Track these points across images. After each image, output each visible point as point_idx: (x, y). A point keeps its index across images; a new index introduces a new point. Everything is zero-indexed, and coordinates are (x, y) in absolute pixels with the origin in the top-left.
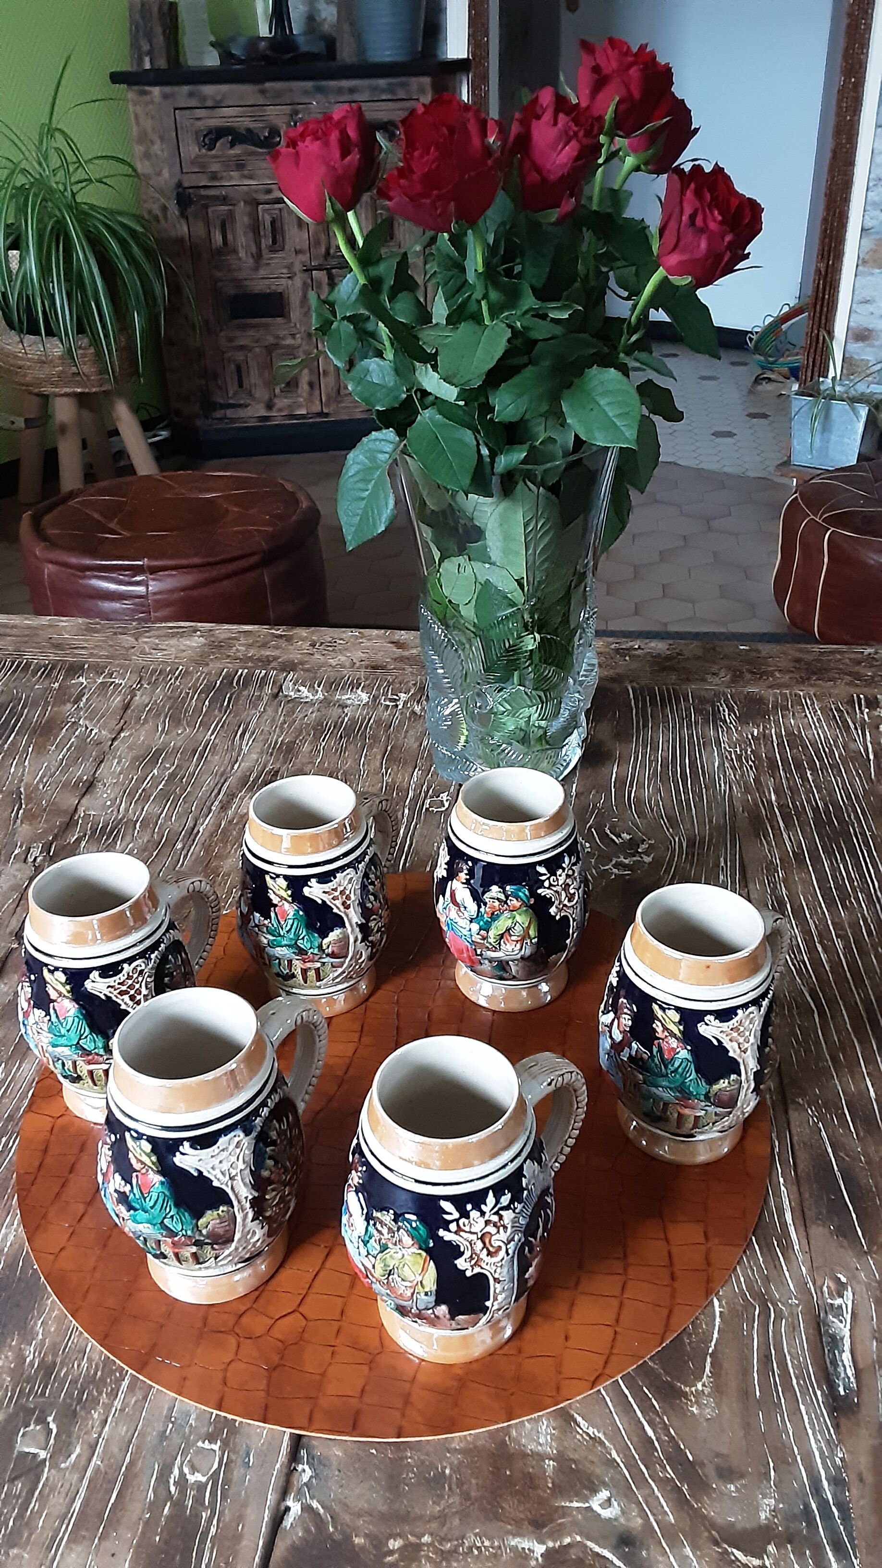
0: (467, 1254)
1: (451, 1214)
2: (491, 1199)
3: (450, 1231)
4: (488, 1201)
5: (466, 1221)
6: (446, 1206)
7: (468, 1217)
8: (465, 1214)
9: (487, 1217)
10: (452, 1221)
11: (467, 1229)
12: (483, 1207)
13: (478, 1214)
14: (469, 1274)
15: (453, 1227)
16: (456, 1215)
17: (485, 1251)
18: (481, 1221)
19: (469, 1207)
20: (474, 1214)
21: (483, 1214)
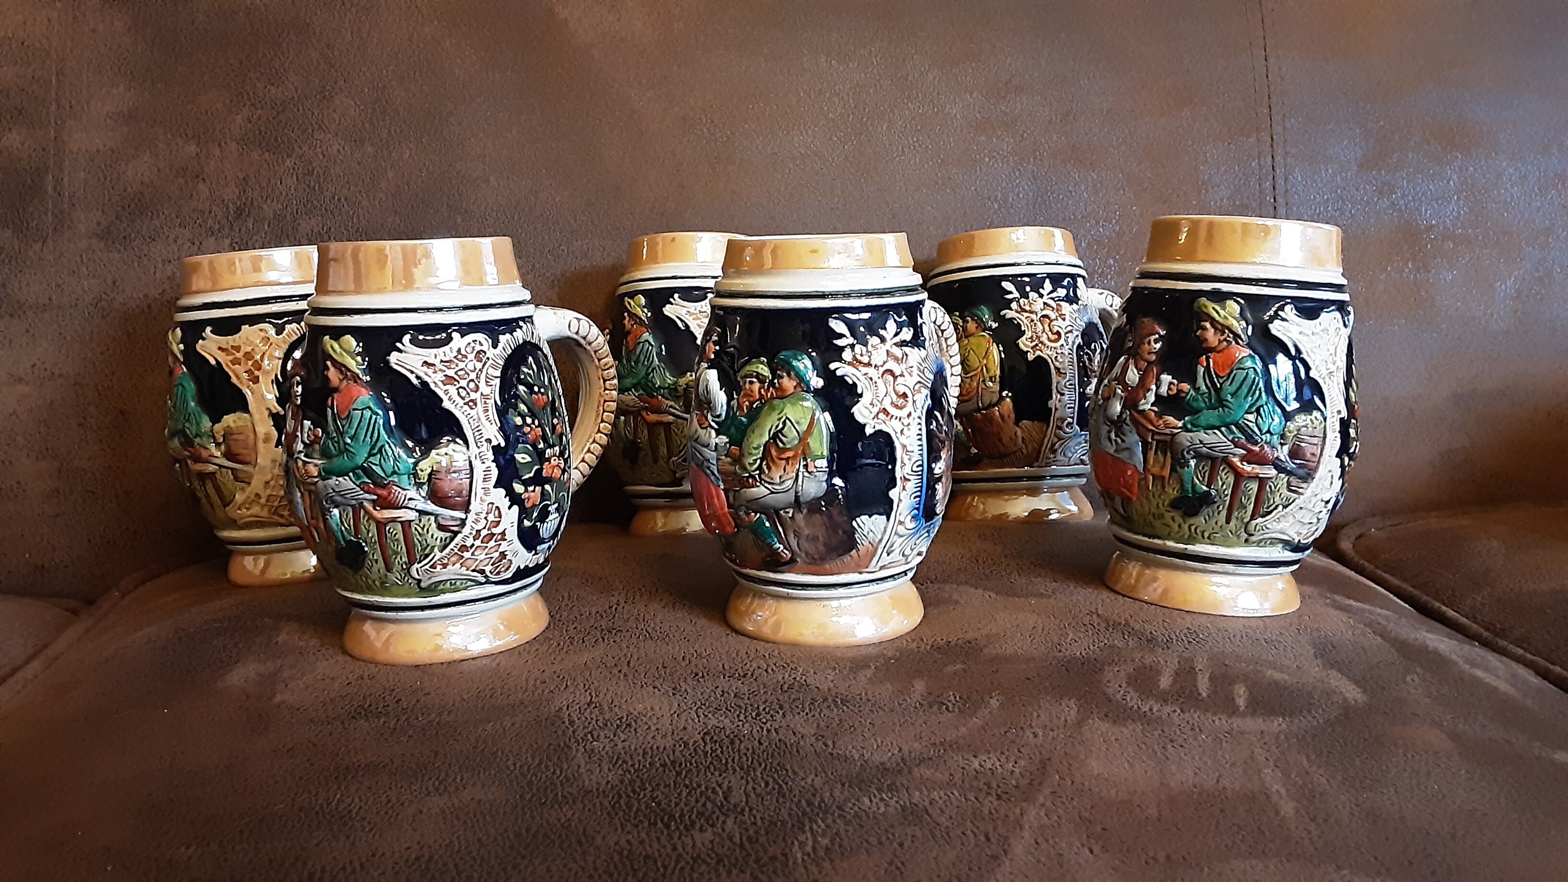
0: (1028, 334)
1: (1011, 293)
2: (1048, 286)
3: (1011, 309)
4: (1045, 286)
5: (1026, 301)
6: (1007, 285)
7: (1027, 298)
8: (1025, 295)
9: (1045, 299)
10: (1011, 301)
11: (1027, 308)
12: (1041, 290)
13: (1036, 295)
14: (1031, 357)
15: (1014, 305)
16: (1016, 294)
17: (1045, 336)
18: (1040, 301)
19: (1028, 289)
20: (1033, 295)
21: (1041, 296)
